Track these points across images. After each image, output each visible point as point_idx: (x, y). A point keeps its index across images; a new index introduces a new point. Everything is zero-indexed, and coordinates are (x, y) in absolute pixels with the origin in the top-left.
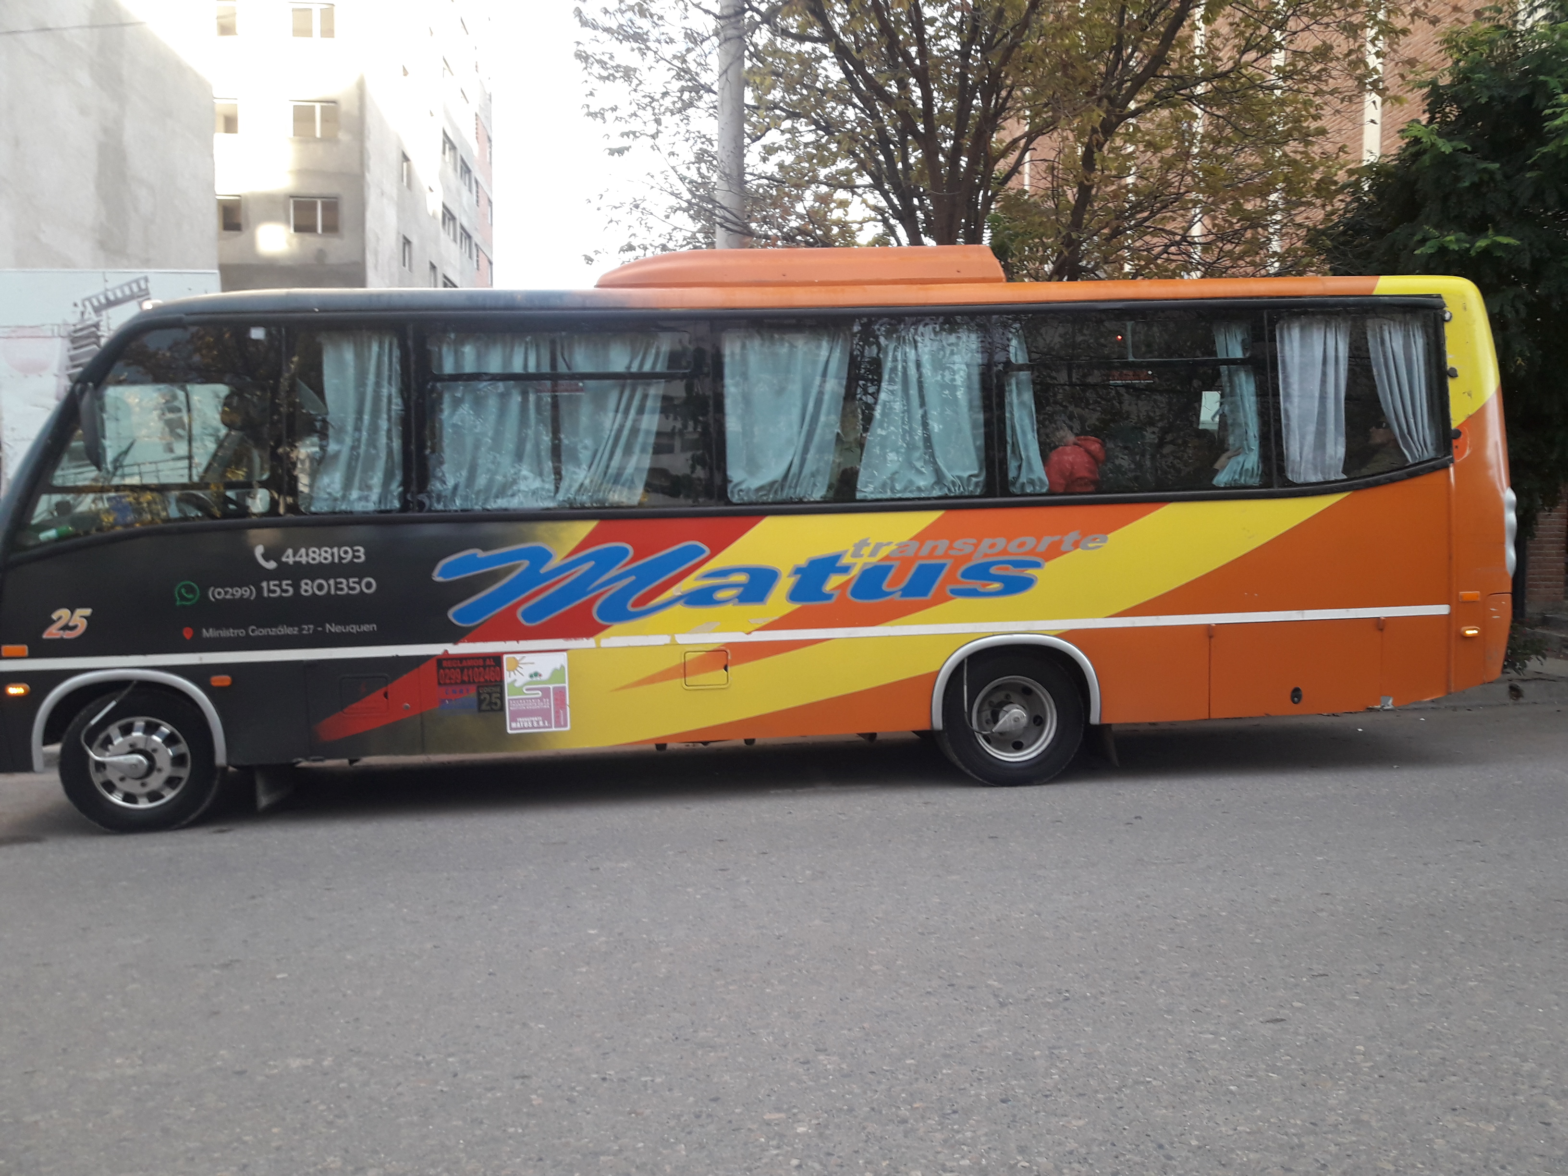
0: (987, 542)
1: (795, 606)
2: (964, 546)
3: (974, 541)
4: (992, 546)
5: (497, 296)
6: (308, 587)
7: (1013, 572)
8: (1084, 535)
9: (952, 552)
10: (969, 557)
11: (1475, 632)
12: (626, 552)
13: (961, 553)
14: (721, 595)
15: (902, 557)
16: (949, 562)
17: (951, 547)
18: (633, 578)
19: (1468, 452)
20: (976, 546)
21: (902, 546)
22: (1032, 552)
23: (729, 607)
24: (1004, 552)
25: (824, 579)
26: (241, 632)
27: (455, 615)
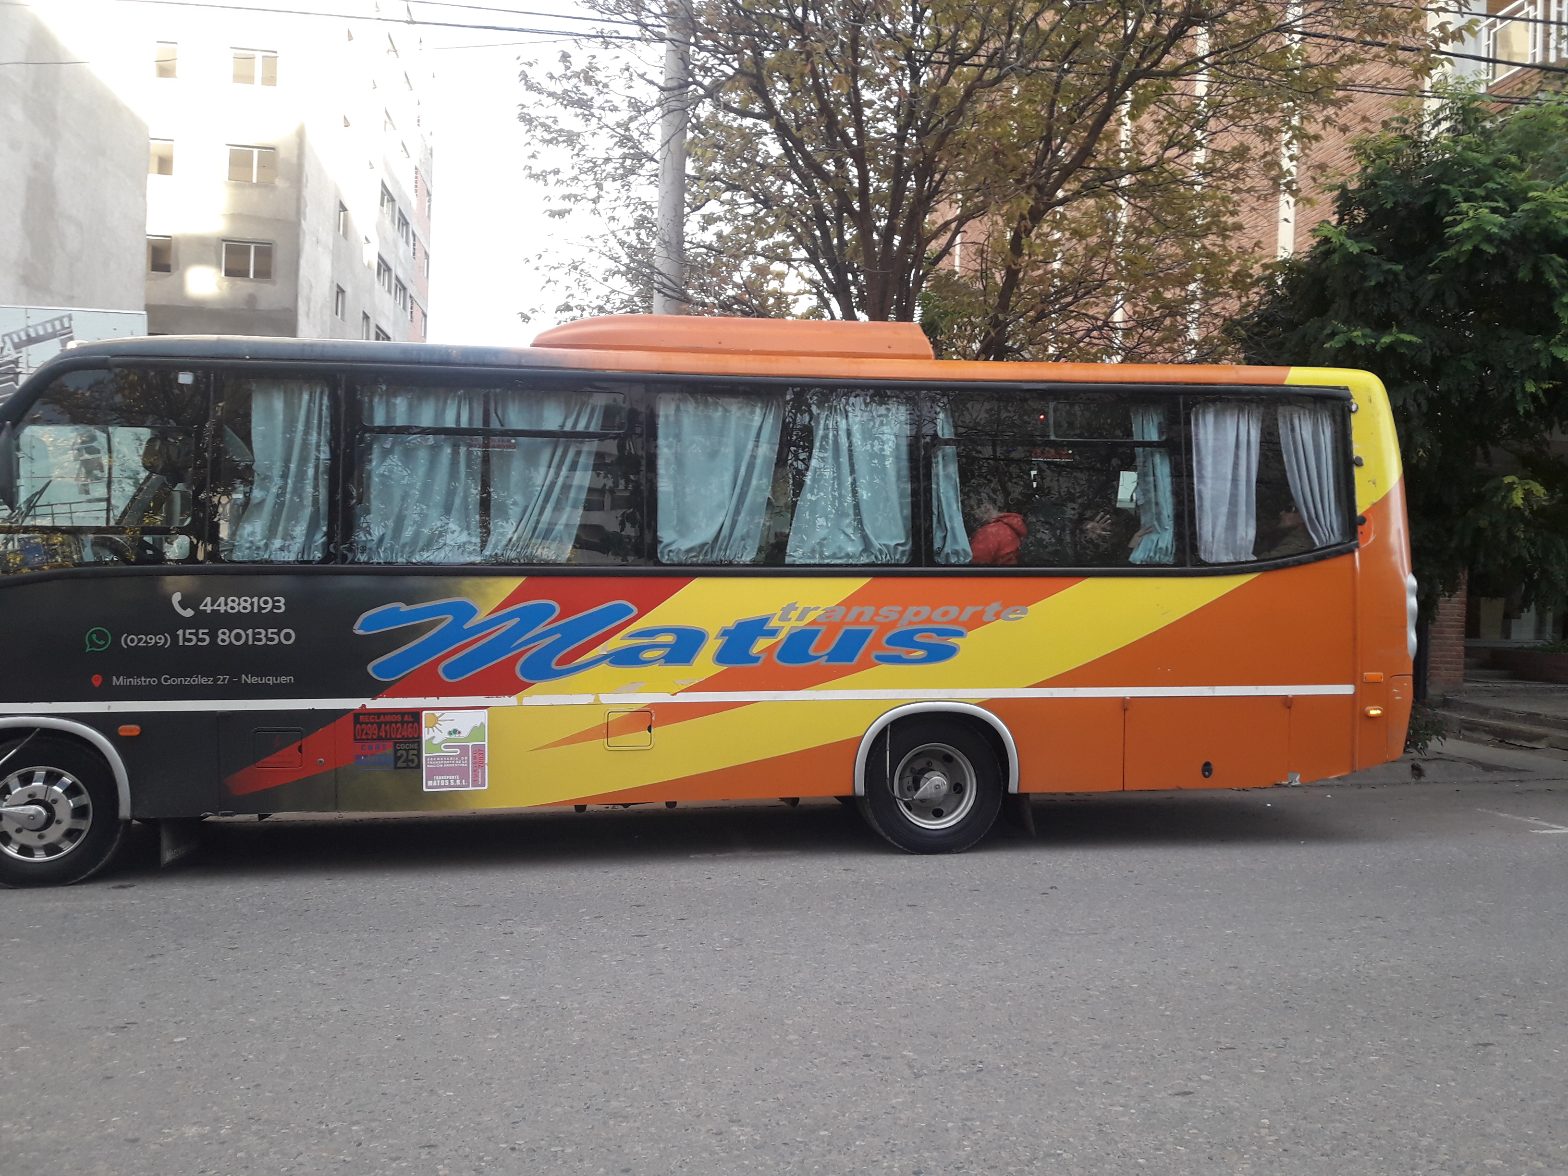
0: (912, 609)
1: (722, 668)
2: (889, 612)
3: (900, 609)
4: (917, 614)
5: (432, 350)
6: (225, 637)
7: (936, 640)
8: (1006, 606)
9: (876, 619)
10: (893, 624)
11: (1379, 712)
12: (553, 609)
13: (887, 620)
14: (647, 655)
15: (829, 621)
16: (875, 629)
17: (876, 614)
18: (559, 636)
19: (1372, 539)
20: (901, 613)
21: (829, 612)
22: (954, 621)
23: (655, 667)
24: (929, 620)
25: (751, 642)
26: (154, 681)
27: (374, 669)
